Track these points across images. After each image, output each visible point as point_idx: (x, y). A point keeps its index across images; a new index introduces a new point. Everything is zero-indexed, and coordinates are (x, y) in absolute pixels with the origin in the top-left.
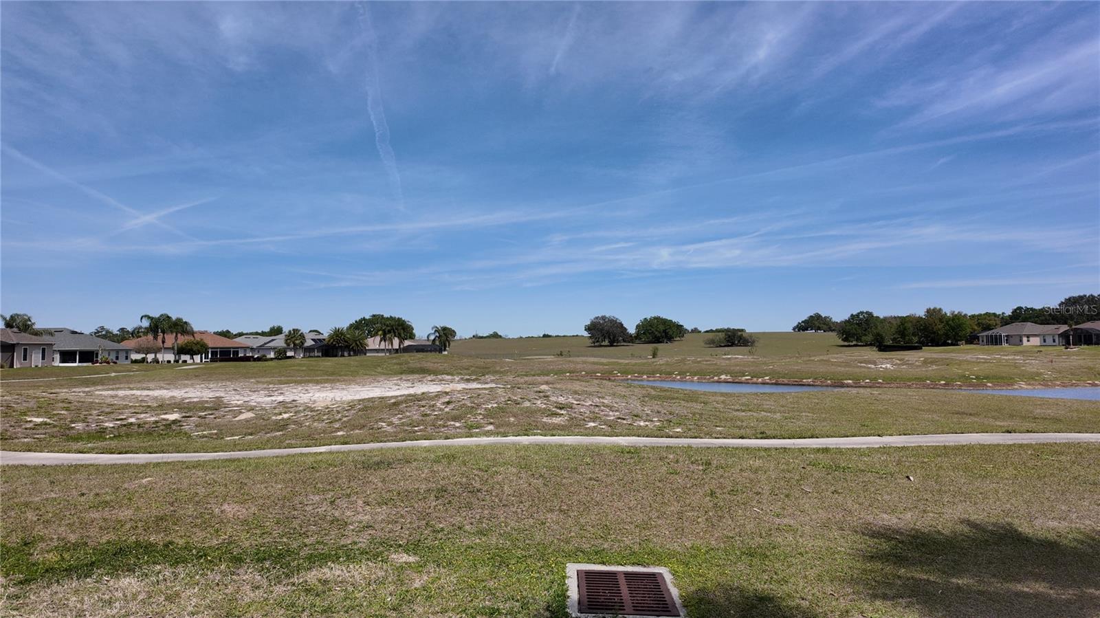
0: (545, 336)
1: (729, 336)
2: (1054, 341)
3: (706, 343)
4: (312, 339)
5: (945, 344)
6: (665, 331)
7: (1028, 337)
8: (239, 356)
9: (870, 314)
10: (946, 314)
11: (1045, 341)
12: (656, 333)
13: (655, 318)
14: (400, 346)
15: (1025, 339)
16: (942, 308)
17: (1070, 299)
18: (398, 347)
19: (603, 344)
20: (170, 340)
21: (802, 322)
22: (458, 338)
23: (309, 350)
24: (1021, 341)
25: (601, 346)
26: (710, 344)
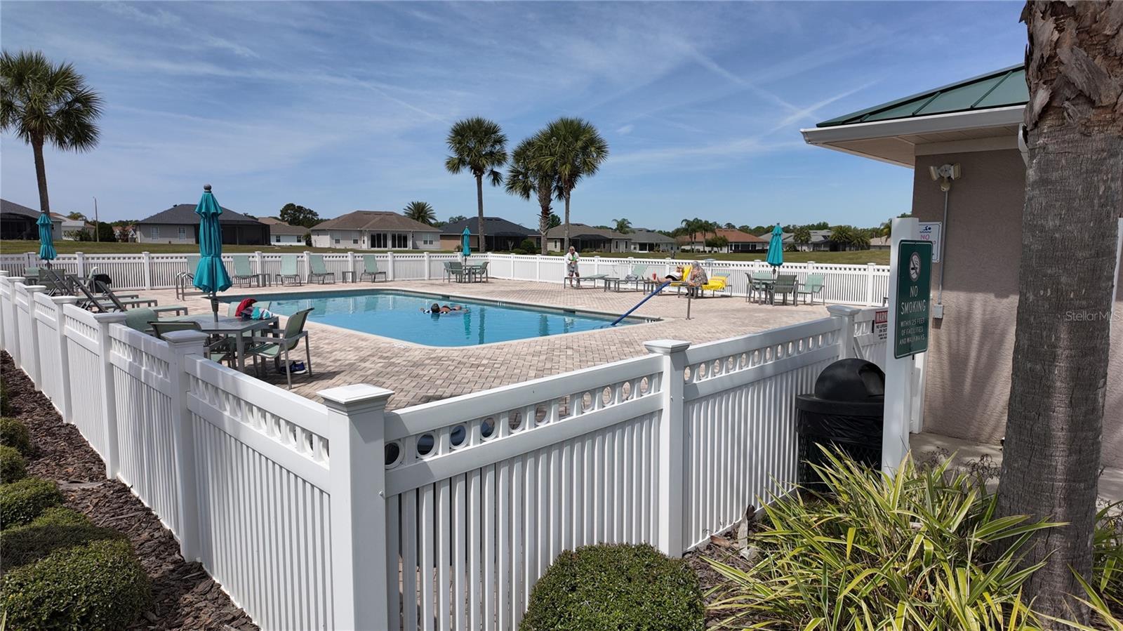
8: (757, 248)
20: (699, 236)
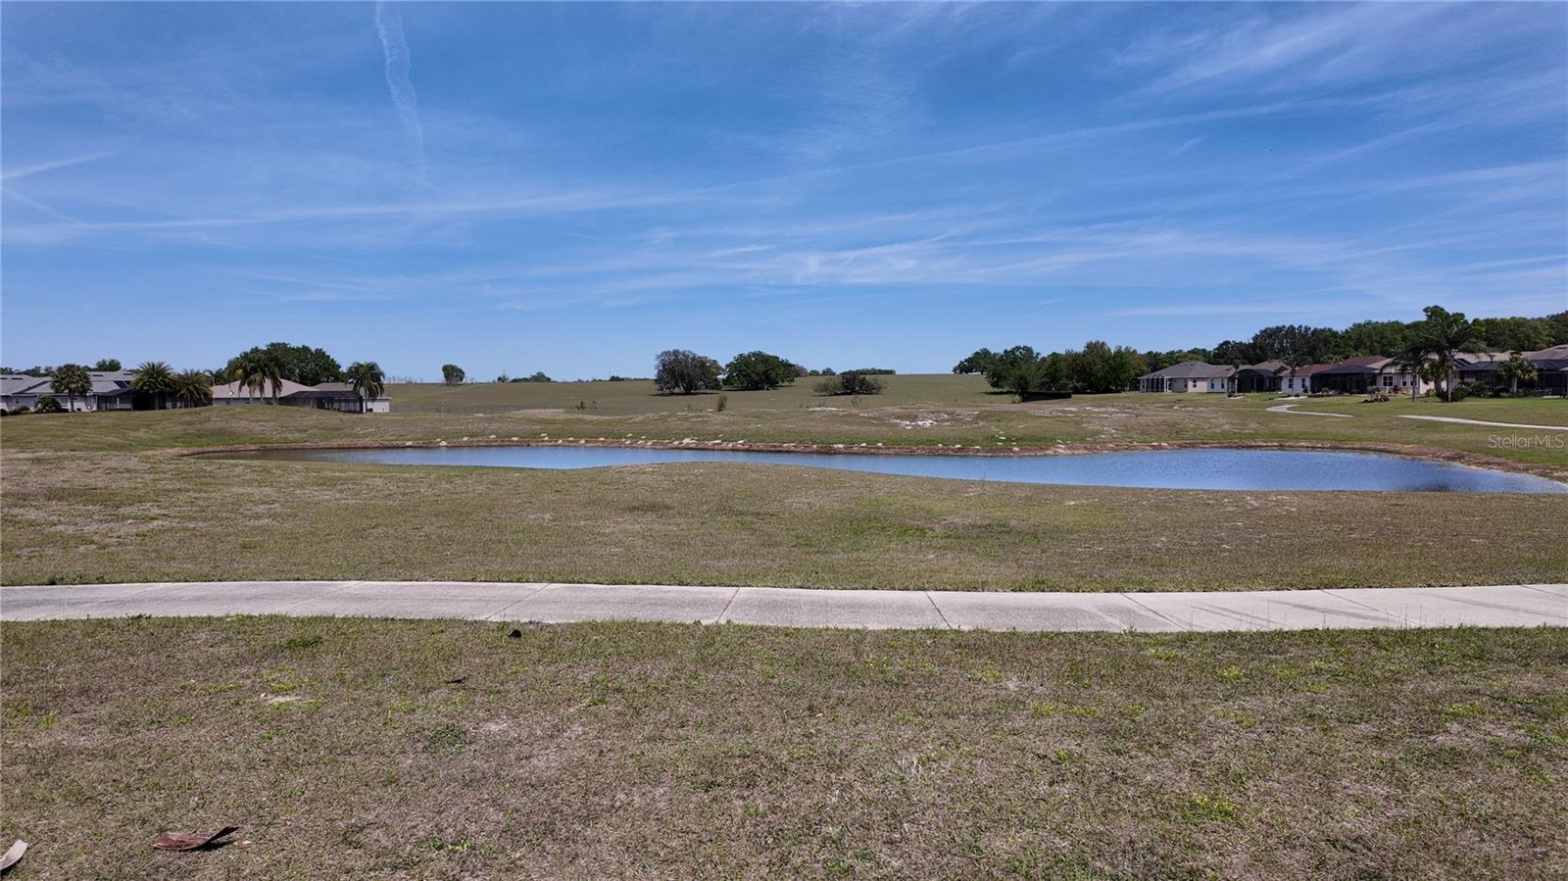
0: (613, 379)
1: (847, 381)
2: (1223, 387)
3: (816, 390)
4: (116, 382)
5: (1108, 390)
6: (765, 373)
7: (1194, 382)
9: (1028, 350)
10: (1109, 350)
11: (1213, 386)
12: (754, 375)
13: (754, 354)
14: (274, 392)
15: (1190, 384)
16: (1106, 342)
17: (1266, 331)
18: (271, 396)
19: (677, 390)
21: (966, 360)
22: (469, 382)
23: (104, 400)
24: (1186, 386)
25: (673, 394)
26: (822, 391)
